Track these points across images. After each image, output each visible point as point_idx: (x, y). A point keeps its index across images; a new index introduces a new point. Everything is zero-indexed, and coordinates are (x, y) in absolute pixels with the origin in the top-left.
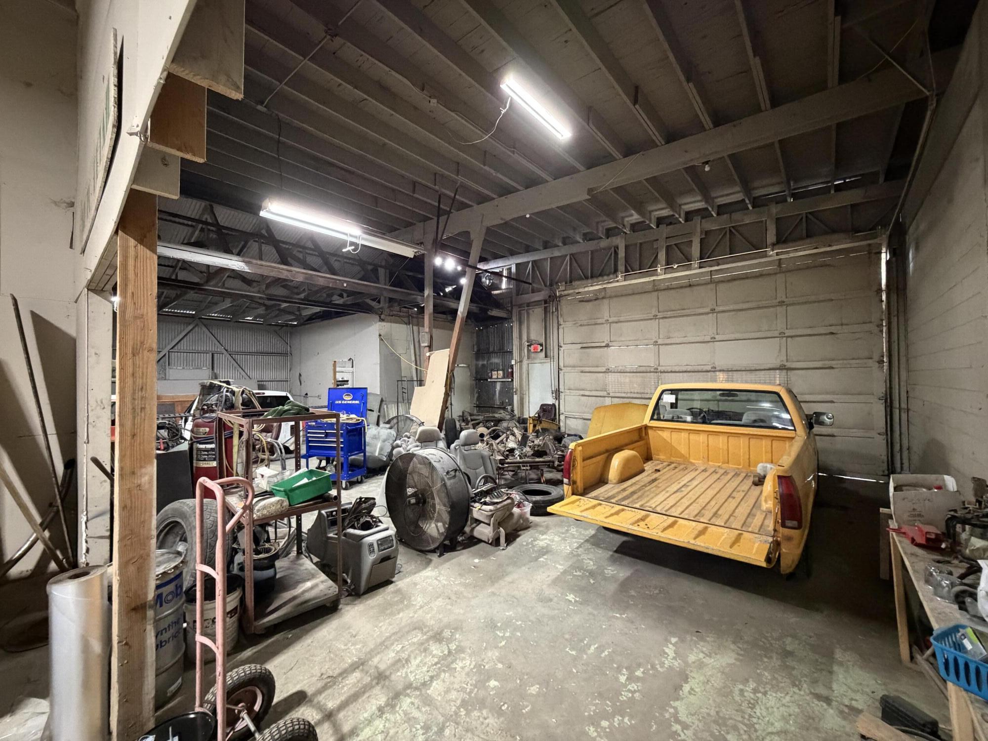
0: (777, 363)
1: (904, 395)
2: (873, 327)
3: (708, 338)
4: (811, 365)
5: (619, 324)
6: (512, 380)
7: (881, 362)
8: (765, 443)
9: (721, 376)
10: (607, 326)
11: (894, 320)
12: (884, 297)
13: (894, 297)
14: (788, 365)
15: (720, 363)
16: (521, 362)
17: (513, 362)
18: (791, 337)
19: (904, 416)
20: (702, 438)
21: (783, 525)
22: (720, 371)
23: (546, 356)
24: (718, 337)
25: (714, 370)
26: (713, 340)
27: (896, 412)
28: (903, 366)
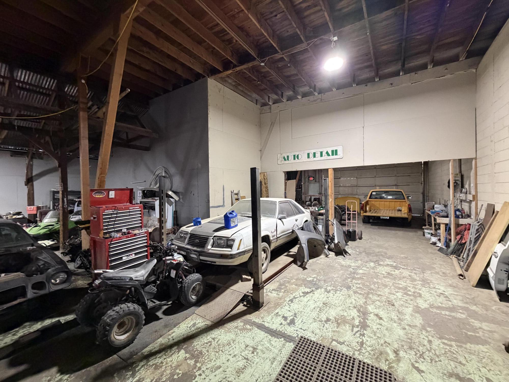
0: (394, 184)
1: (427, 193)
2: (420, 174)
3: (373, 176)
4: (404, 184)
5: (344, 171)
6: (302, 190)
7: (422, 183)
8: (399, 203)
9: (378, 188)
10: (340, 172)
11: (425, 172)
12: (423, 166)
13: (425, 166)
14: (398, 184)
15: (378, 183)
16: (305, 183)
17: (302, 183)
18: (399, 176)
19: (427, 198)
20: (383, 203)
21: (409, 213)
22: (378, 186)
23: (316, 181)
24: (377, 176)
25: (375, 186)
26: (375, 177)
27: (425, 197)
28: (427, 184)
